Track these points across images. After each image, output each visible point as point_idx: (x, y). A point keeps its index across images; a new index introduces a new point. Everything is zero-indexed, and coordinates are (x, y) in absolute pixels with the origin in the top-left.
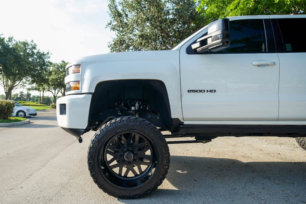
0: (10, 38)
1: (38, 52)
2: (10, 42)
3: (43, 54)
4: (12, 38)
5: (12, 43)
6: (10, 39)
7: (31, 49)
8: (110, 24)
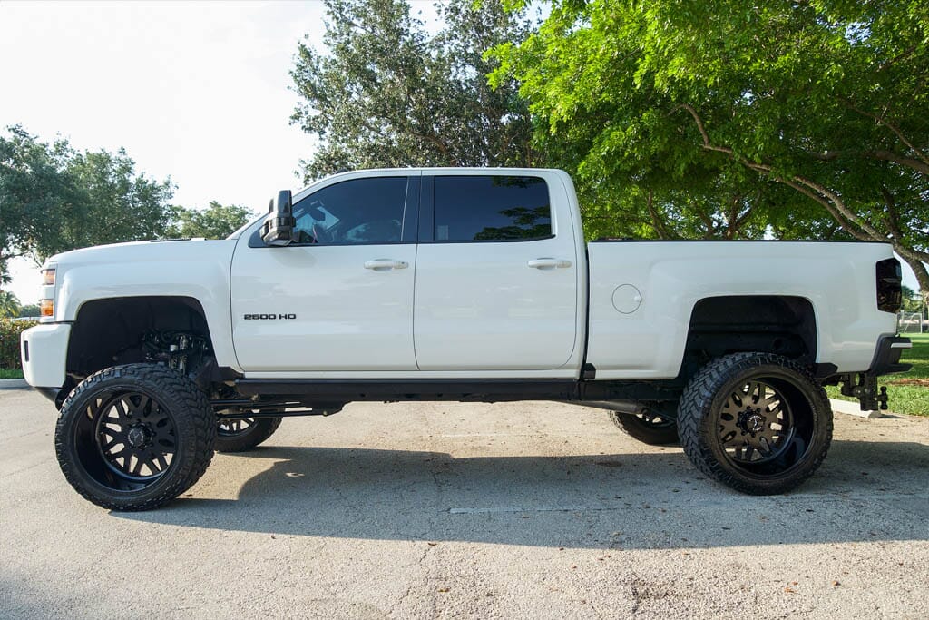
0: (59, 144)
1: (140, 182)
2: (61, 154)
3: (153, 187)
4: (65, 143)
5: (66, 156)
6: (61, 148)
7: (119, 173)
8: (296, 118)
